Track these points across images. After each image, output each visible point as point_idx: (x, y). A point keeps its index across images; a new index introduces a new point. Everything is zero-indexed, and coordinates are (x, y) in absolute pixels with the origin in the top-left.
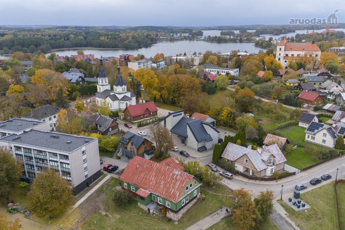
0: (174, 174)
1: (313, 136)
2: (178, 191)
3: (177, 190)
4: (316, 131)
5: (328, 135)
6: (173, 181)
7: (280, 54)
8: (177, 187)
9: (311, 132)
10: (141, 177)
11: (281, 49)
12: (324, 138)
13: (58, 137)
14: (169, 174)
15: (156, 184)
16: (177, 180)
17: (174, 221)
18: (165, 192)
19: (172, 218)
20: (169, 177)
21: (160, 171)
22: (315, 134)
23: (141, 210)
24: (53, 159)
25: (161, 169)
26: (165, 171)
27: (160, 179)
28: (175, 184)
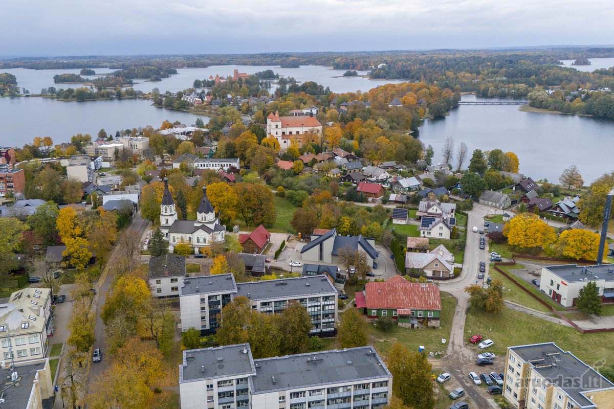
0: (423, 288)
1: (429, 231)
2: (437, 300)
3: (434, 299)
4: (431, 226)
5: (445, 228)
6: (426, 294)
7: (277, 133)
8: (433, 297)
9: (426, 228)
10: (390, 300)
11: (277, 125)
12: (441, 232)
13: (286, 284)
14: (418, 289)
15: (411, 301)
16: (429, 292)
17: (438, 327)
18: (425, 305)
19: (435, 325)
20: (419, 292)
21: (406, 289)
22: (431, 230)
23: (405, 329)
24: (313, 304)
25: (406, 287)
26: (412, 288)
27: (412, 296)
28: (429, 295)
